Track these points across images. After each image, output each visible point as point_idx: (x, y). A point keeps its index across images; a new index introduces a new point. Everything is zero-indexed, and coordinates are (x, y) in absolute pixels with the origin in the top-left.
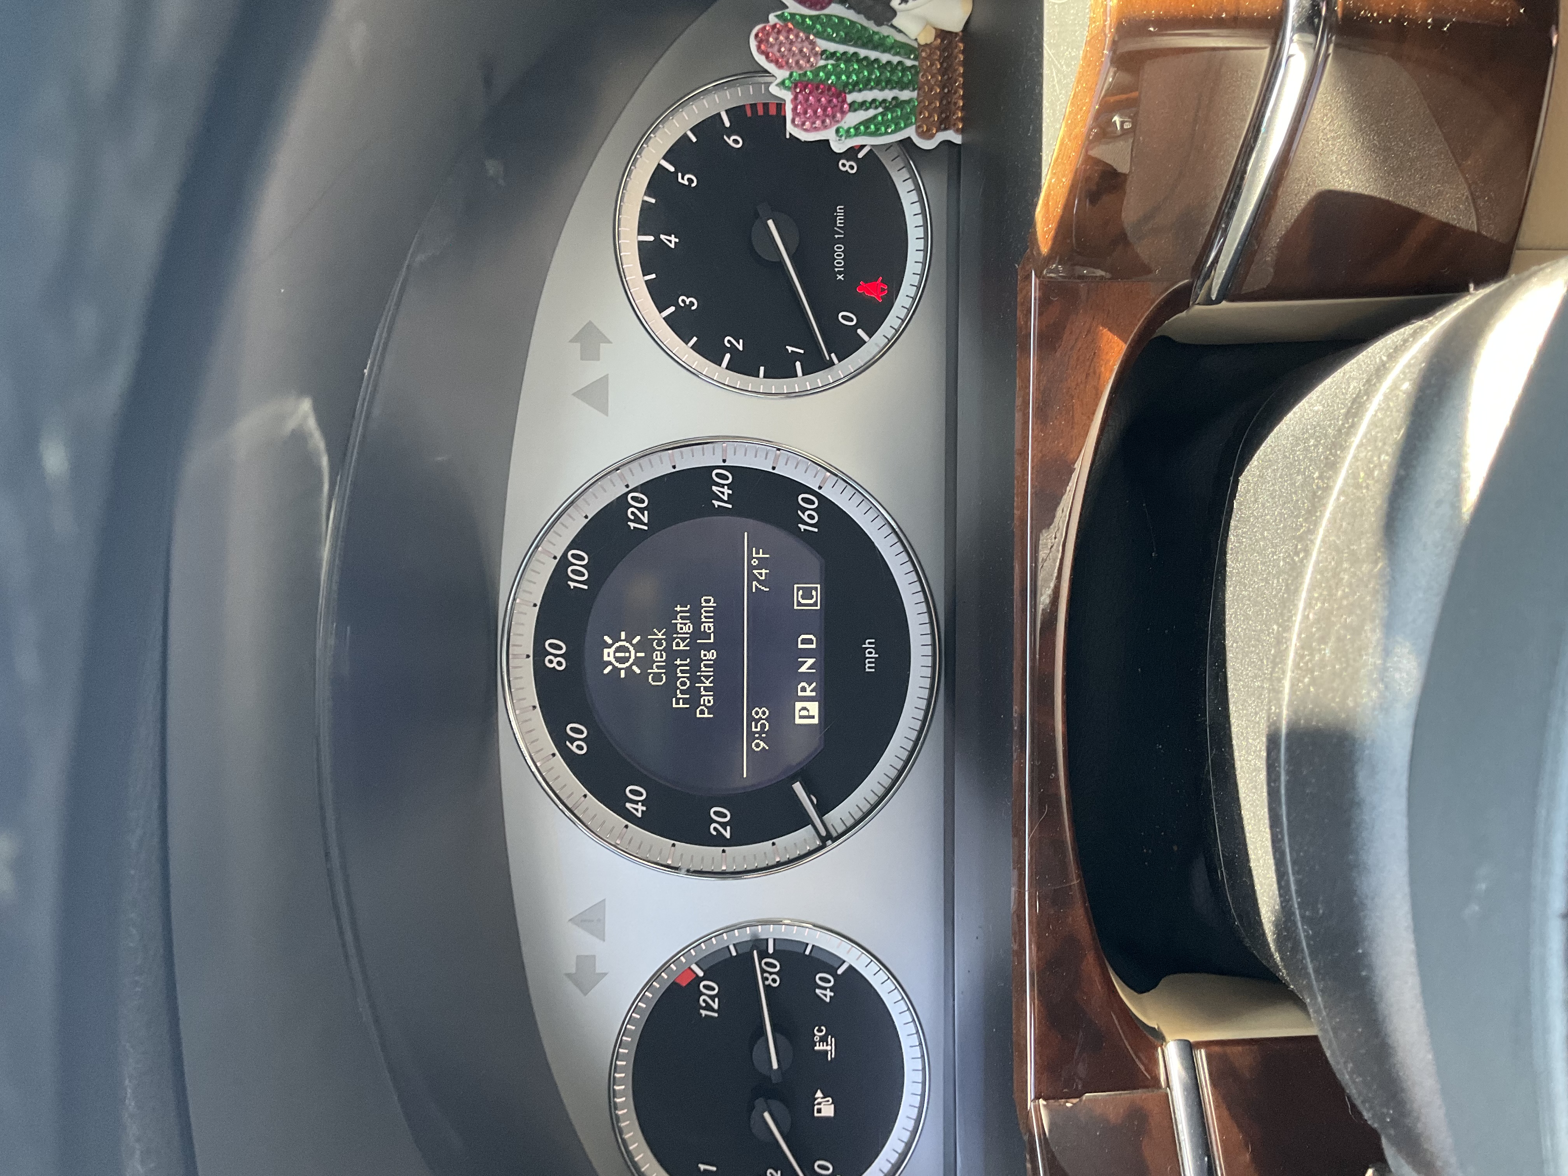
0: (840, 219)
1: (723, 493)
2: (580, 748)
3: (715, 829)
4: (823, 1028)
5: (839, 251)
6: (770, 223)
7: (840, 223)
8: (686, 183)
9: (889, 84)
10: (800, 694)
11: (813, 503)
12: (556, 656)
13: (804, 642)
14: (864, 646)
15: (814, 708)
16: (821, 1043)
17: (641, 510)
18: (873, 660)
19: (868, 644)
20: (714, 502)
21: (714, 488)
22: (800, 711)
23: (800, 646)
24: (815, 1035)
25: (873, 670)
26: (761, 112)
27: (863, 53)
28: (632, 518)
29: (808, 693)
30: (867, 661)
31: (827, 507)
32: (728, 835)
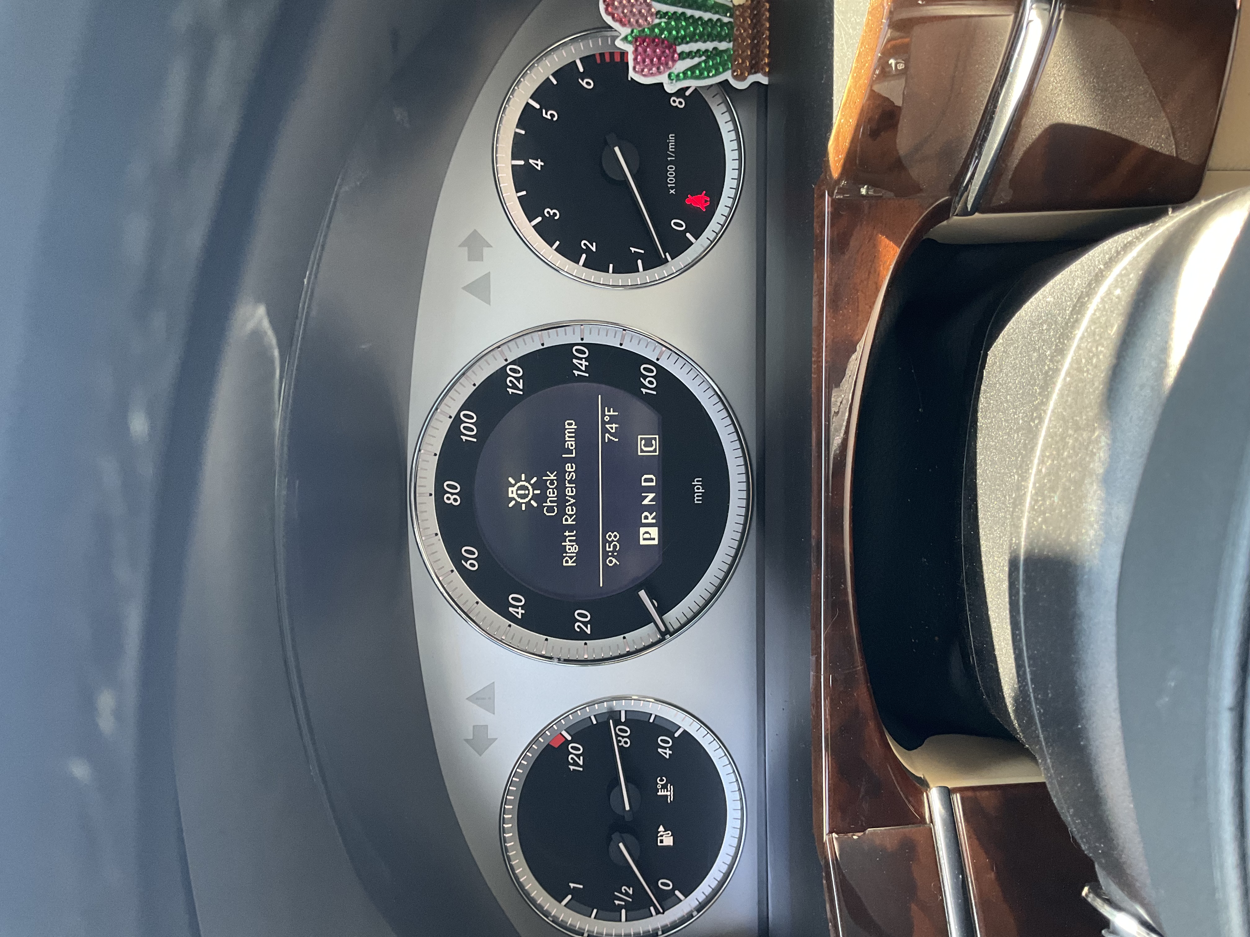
0: (672, 145)
1: (581, 365)
2: (472, 565)
3: (579, 627)
4: (664, 778)
5: (671, 171)
6: (617, 149)
7: (672, 148)
8: (549, 117)
9: (710, 37)
10: (644, 521)
11: (652, 371)
12: (452, 494)
13: (646, 480)
14: (693, 483)
15: (654, 532)
16: (663, 790)
17: (517, 379)
18: (701, 494)
19: (697, 482)
20: (574, 371)
21: (575, 361)
22: (644, 534)
23: (643, 484)
24: (658, 784)
25: (701, 502)
26: (607, 59)
27: (689, 12)
28: (510, 385)
29: (650, 521)
30: (696, 495)
31: (663, 375)
32: (589, 632)
